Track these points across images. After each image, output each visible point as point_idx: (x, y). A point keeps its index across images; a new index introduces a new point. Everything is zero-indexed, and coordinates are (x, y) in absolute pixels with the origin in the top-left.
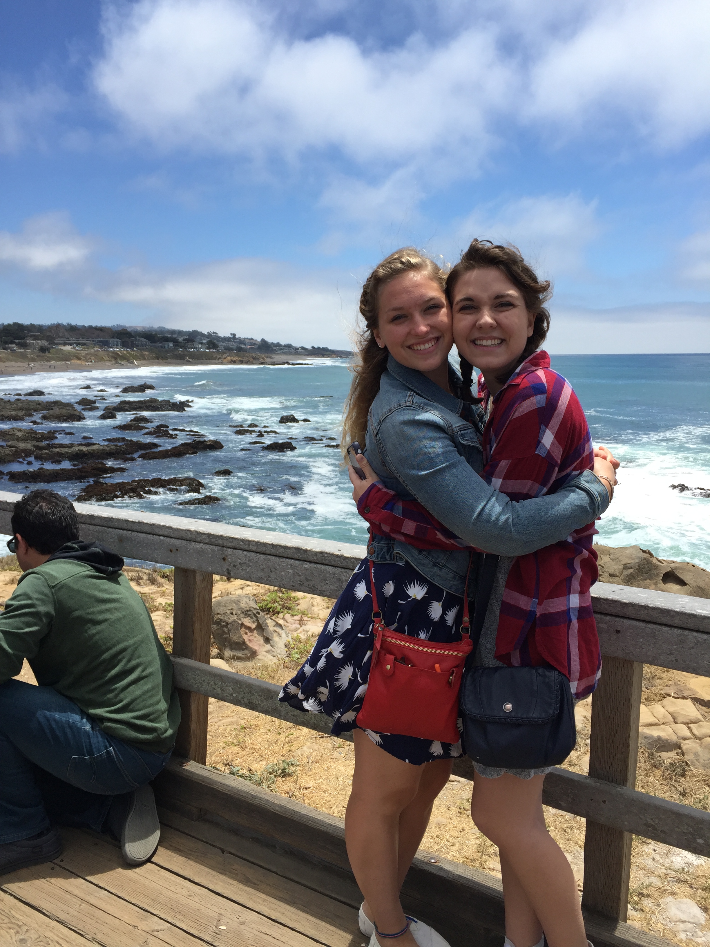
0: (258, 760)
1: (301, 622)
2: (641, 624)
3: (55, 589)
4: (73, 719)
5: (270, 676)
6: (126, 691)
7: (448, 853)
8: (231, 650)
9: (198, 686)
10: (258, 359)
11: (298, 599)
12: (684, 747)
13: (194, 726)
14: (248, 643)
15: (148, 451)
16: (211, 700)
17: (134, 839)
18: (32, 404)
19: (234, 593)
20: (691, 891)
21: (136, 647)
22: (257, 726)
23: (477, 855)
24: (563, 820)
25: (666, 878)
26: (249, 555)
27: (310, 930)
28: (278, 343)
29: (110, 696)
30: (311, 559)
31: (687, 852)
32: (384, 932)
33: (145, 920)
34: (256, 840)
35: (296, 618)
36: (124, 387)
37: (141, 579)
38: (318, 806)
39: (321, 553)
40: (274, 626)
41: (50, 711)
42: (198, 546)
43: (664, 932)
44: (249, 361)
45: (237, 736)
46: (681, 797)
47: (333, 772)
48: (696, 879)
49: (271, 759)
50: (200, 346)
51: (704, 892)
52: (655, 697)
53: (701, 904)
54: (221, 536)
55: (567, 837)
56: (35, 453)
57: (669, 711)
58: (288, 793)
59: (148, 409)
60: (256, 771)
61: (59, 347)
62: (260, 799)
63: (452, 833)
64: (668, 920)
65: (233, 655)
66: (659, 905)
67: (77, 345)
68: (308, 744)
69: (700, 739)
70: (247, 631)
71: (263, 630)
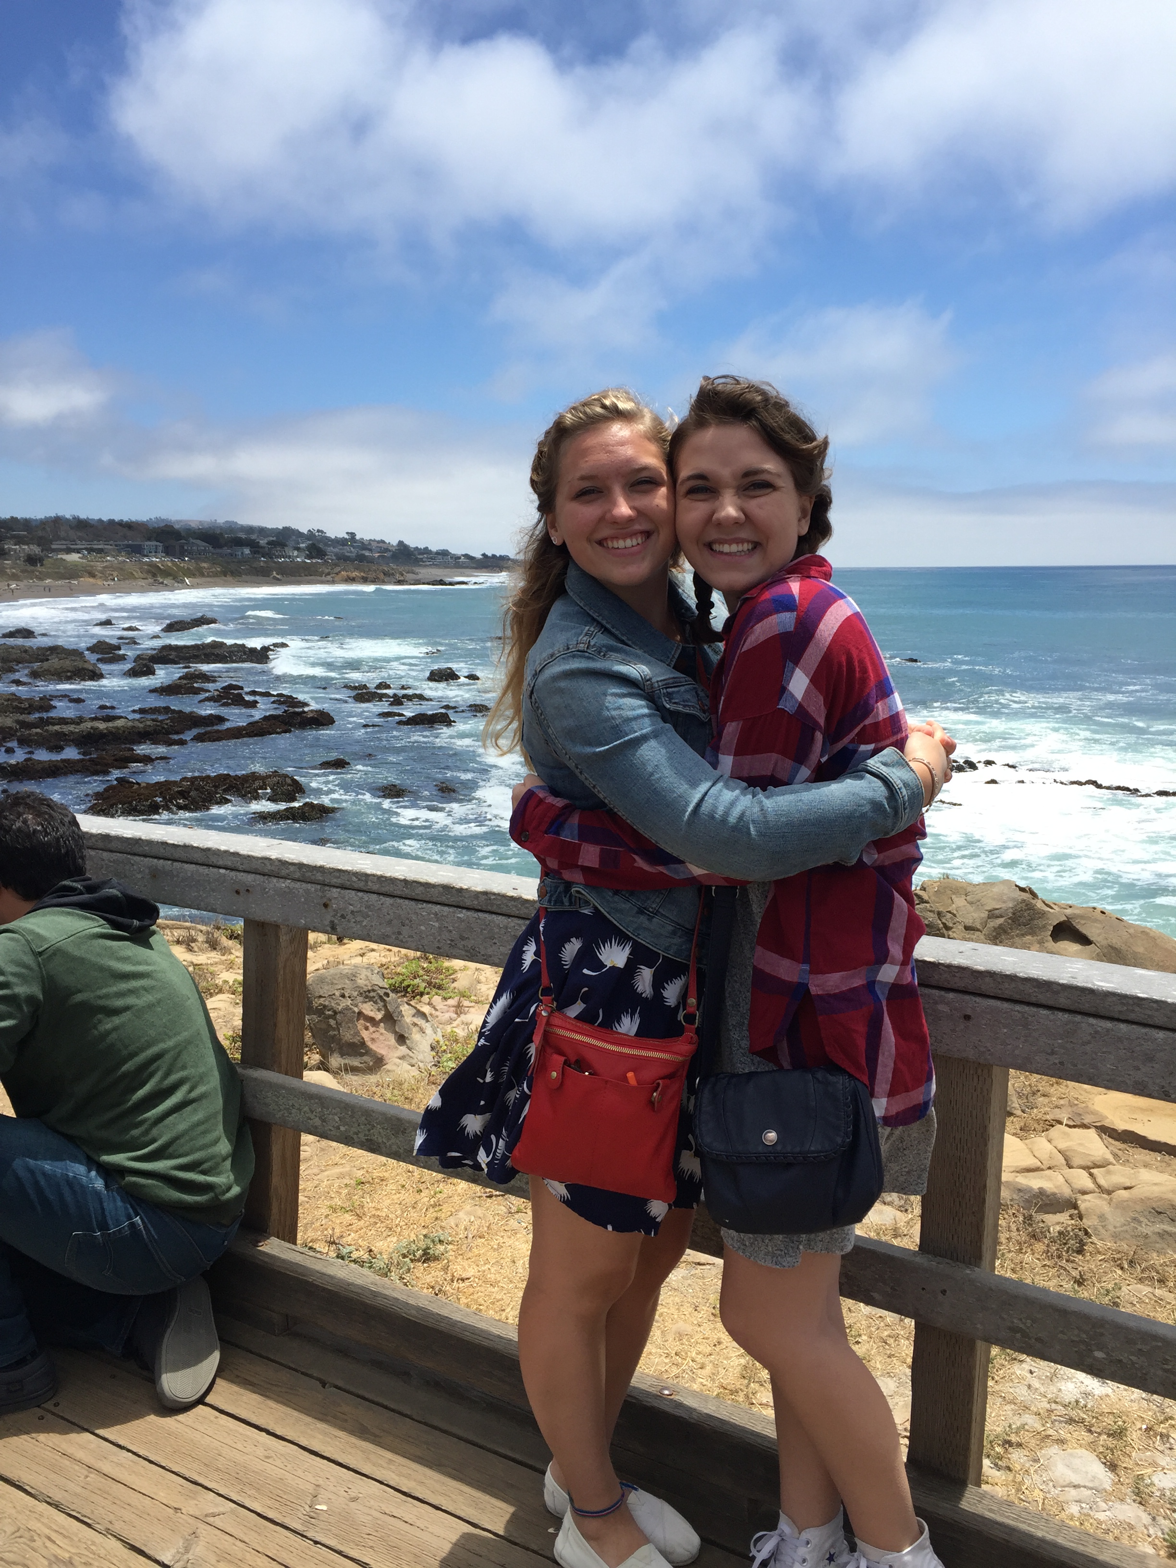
0: (385, 1234)
1: (459, 1009)
2: (1006, 1005)
3: (45, 956)
4: (74, 1172)
5: (406, 1098)
6: (161, 1125)
7: (693, 1380)
8: (342, 1055)
9: (283, 1115)
10: (393, 575)
11: (455, 972)
12: (1082, 1206)
13: (276, 1180)
14: (369, 1043)
15: (209, 729)
16: (306, 1138)
17: (178, 1366)
18: (14, 651)
19: (349, 962)
20: (1088, 1437)
21: (180, 1050)
22: (382, 1180)
23: (741, 1383)
24: (882, 1324)
25: (1049, 1417)
26: (367, 899)
27: (464, 1508)
28: (426, 548)
29: (135, 1132)
30: (468, 903)
31: (1084, 1375)
32: (585, 1509)
33: (194, 1499)
34: (377, 1365)
35: (451, 1002)
36: (168, 622)
37: (194, 941)
38: (481, 1307)
39: (485, 893)
40: (414, 1016)
41: (36, 1160)
42: (284, 885)
43: (1043, 1503)
44: (378, 578)
45: (349, 1196)
46: (1076, 1286)
47: (507, 1253)
48: (1097, 1418)
49: (406, 1233)
50: (296, 553)
51: (1110, 1439)
52: (1036, 1126)
53: (1105, 1458)
54: (321, 867)
55: (888, 1352)
56: (18, 734)
57: (1059, 1147)
58: (433, 1287)
59: (208, 659)
60: (381, 1254)
61: (59, 556)
62: (386, 1297)
63: (701, 1348)
64: (1051, 1484)
65: (345, 1065)
66: (1037, 1461)
67: (89, 553)
68: (468, 1207)
69: (1109, 1192)
70: (368, 1024)
71: (394, 1022)
